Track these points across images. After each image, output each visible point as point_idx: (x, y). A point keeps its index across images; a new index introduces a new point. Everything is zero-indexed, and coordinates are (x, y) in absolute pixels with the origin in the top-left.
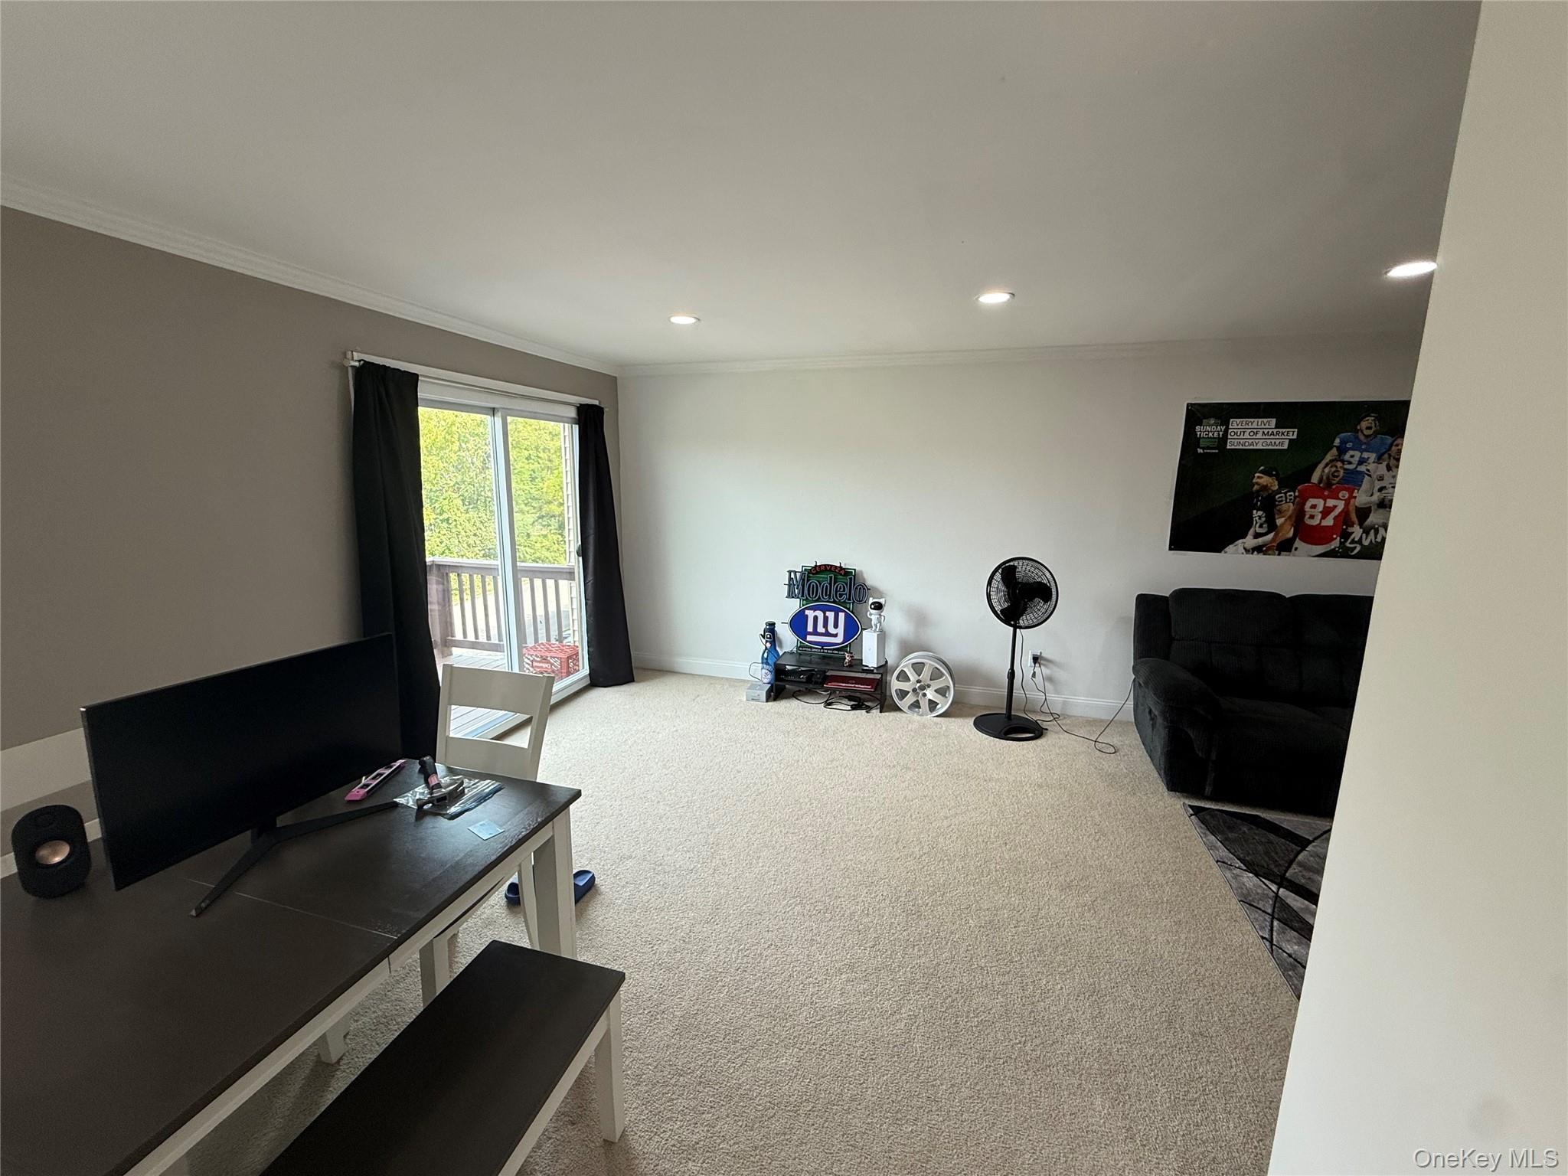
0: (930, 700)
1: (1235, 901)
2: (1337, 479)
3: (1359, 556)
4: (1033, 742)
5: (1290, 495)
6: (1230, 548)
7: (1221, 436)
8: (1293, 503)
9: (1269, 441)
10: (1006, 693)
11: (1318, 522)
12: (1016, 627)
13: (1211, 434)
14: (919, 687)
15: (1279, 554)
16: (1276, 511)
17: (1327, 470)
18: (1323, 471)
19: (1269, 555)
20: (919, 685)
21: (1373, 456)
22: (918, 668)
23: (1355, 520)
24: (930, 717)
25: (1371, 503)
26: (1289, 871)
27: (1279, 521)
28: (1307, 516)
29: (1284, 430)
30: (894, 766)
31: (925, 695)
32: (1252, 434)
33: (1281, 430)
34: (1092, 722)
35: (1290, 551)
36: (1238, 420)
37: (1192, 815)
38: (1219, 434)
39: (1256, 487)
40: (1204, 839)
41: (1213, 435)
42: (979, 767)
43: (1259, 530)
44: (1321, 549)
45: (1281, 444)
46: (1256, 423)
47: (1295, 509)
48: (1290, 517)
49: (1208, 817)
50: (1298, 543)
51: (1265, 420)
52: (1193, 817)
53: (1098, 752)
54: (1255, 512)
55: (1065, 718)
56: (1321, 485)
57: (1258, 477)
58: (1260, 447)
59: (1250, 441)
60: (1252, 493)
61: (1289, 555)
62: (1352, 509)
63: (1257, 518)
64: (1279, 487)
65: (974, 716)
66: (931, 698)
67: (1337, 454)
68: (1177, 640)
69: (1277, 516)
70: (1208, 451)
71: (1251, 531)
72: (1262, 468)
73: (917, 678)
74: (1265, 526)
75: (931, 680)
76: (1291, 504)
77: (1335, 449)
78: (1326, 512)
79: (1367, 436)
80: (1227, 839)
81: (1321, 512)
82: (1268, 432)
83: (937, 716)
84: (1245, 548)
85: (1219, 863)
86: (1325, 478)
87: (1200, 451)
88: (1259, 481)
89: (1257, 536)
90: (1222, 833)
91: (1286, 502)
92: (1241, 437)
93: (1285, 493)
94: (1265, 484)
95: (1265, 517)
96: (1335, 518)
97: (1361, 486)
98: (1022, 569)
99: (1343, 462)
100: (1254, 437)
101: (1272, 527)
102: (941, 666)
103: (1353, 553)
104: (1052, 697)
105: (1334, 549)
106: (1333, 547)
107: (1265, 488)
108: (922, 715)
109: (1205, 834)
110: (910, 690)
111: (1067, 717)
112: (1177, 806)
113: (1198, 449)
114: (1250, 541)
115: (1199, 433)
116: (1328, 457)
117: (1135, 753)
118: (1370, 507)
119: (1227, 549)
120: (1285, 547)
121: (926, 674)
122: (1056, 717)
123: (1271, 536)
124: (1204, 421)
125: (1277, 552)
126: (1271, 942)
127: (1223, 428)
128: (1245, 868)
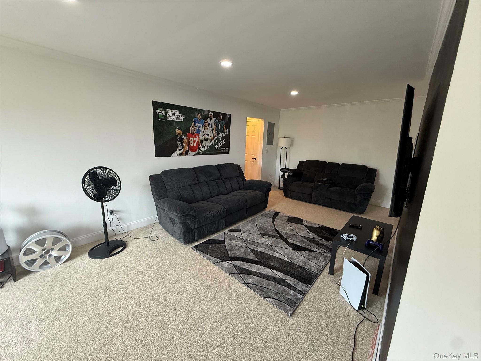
0: (55, 257)
1: (228, 275)
2: (195, 132)
3: (202, 154)
4: (125, 250)
5: (186, 137)
6: (173, 155)
7: (165, 115)
8: (187, 139)
9: (178, 118)
10: (104, 232)
11: (193, 145)
12: (102, 202)
13: (161, 114)
14: (44, 253)
15: (186, 156)
16: (183, 142)
17: (193, 129)
18: (192, 129)
19: (183, 156)
20: (44, 251)
21: (201, 125)
22: (41, 243)
23: (200, 144)
24: (58, 266)
25: (202, 139)
26: (229, 254)
27: (184, 145)
28: (190, 143)
29: (181, 115)
30: (48, 317)
31: (50, 255)
32: (173, 115)
33: (180, 115)
34: (142, 229)
35: (188, 154)
36: (169, 110)
37: (196, 250)
38: (164, 114)
39: (177, 134)
40: (206, 257)
41: (162, 114)
42: (106, 280)
43: (180, 148)
44: (194, 153)
45: (181, 119)
46: (174, 111)
47: (187, 141)
48: (186, 144)
49: (200, 248)
50: (189, 152)
51: (176, 111)
52: (197, 251)
53: (152, 241)
54: (178, 142)
55: (130, 232)
56: (192, 134)
57: (177, 130)
58: (176, 120)
59: (173, 118)
60: (176, 136)
61: (188, 156)
62: (199, 140)
63: (179, 144)
64: (183, 134)
65: (87, 251)
66: (56, 255)
67: (194, 124)
68: (168, 190)
69: (183, 143)
70: (162, 120)
71: (178, 149)
72: (178, 127)
73: (42, 248)
74: (181, 146)
75: (53, 245)
76: (186, 139)
77: (193, 122)
78: (194, 142)
79: (200, 119)
80: (210, 253)
81: (193, 142)
82: (177, 115)
83: (63, 263)
84: (177, 155)
85: (215, 264)
86: (192, 131)
87: (159, 120)
88: (178, 132)
89: (180, 150)
90: (207, 252)
91: (185, 139)
92: (170, 116)
93: (184, 136)
94: (179, 133)
95: (181, 143)
96: (196, 143)
97: (200, 134)
98: (99, 172)
99: (196, 126)
100: (174, 116)
101: (183, 147)
102: (58, 235)
103: (201, 154)
104: (123, 226)
105: (197, 153)
106: (197, 152)
107: (179, 134)
108: (51, 268)
109: (204, 255)
110: (38, 257)
111: (131, 231)
112: (189, 249)
113: (159, 119)
114: (178, 152)
115: (158, 113)
116: (192, 125)
117: (164, 235)
118: (203, 140)
119: (172, 155)
120: (186, 153)
121: (48, 244)
122: (127, 233)
123: (183, 150)
124: (159, 108)
125: (185, 155)
126: (246, 283)
127: (165, 112)
128: (221, 261)
